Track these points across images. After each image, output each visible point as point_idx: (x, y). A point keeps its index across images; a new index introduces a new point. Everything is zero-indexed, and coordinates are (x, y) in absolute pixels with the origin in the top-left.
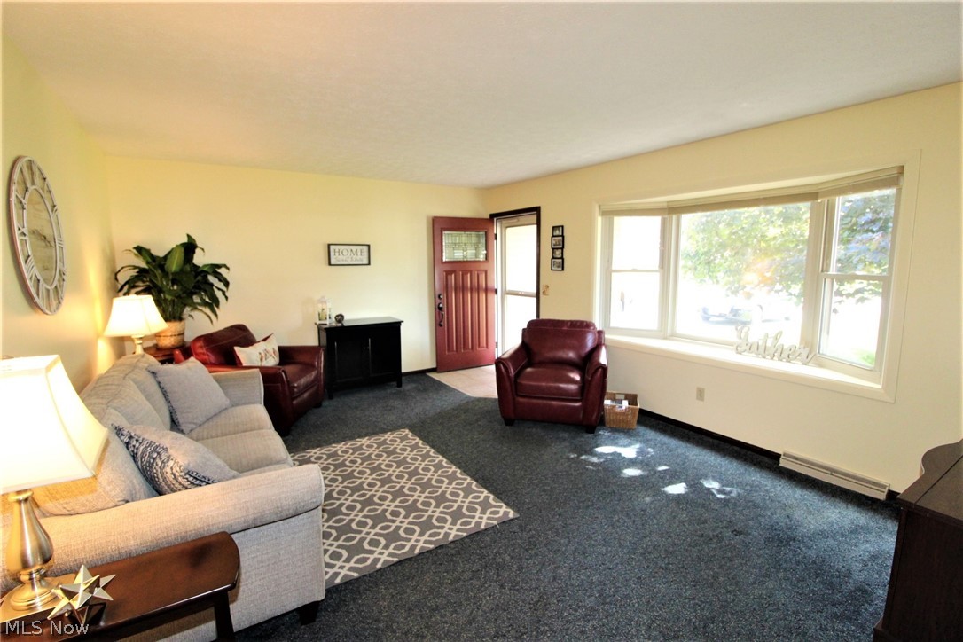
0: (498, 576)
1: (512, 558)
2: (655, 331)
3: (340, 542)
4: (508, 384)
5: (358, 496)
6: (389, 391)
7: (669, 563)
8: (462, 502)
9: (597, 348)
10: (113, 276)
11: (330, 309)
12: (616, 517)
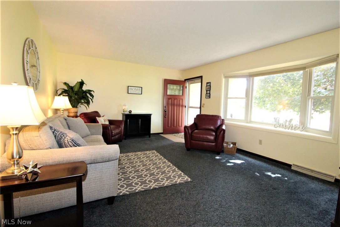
0: (181, 196)
1: (187, 190)
2: (243, 120)
3: (125, 182)
4: (188, 135)
5: (134, 169)
6: (146, 139)
7: (247, 197)
8: (171, 174)
9: (221, 125)
10: (56, 92)
11: (127, 108)
12: (227, 181)
